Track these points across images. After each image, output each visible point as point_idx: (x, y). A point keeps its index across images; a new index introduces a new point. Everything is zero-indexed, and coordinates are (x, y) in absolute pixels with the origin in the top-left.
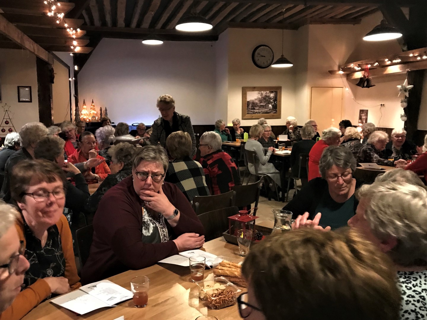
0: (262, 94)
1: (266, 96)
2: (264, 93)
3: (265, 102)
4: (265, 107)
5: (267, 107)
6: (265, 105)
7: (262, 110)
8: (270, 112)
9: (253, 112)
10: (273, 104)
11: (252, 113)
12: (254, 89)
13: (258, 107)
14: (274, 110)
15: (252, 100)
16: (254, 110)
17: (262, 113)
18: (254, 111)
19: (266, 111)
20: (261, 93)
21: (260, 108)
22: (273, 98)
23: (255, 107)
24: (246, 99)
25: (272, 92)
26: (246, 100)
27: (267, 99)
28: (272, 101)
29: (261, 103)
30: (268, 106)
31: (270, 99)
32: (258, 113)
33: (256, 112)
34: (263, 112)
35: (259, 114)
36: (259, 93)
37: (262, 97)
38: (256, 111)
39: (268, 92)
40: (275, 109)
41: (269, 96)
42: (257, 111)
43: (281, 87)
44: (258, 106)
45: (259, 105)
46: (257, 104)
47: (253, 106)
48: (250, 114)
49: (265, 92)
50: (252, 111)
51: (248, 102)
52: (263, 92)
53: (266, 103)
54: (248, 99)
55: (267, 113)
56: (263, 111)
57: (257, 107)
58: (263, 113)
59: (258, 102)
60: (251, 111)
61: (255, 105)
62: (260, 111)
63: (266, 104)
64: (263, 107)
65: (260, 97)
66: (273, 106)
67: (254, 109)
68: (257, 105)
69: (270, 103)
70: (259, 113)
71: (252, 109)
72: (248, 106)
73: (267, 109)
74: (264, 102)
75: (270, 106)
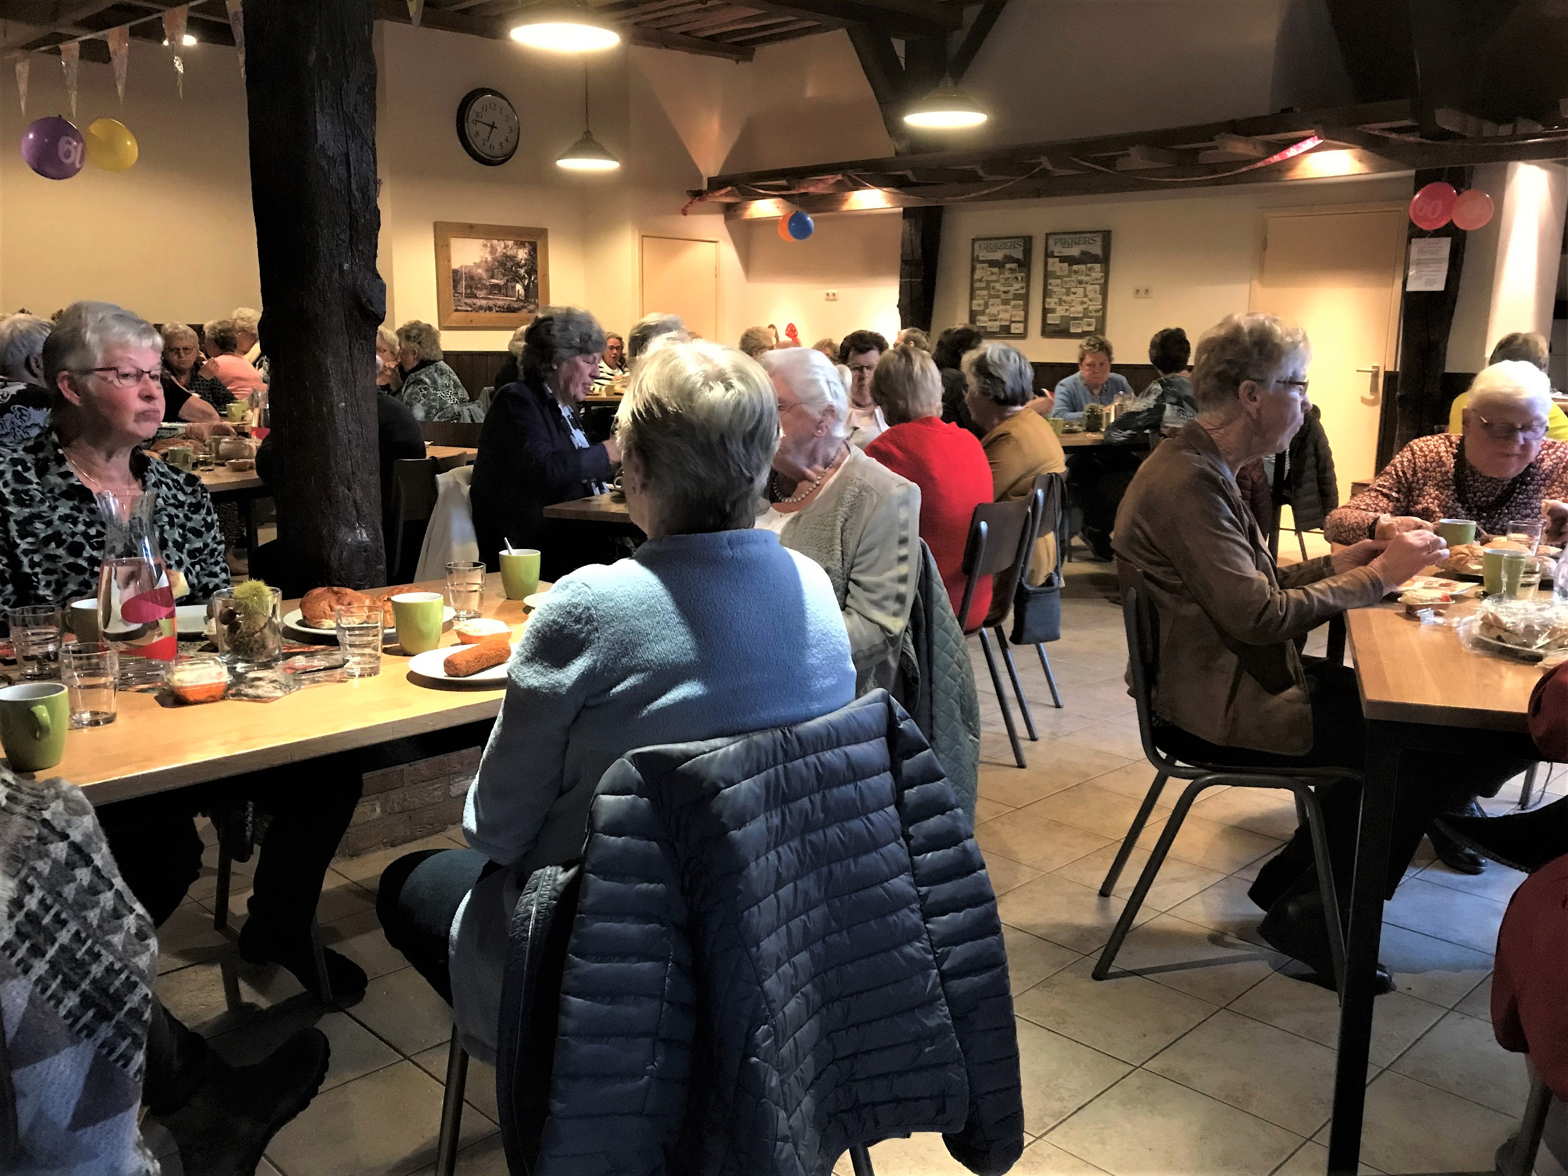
0: (493, 250)
1: (506, 256)
2: (500, 246)
3: (504, 275)
4: (503, 291)
5: (510, 293)
6: (505, 284)
7: (498, 300)
9: (471, 306)
10: (526, 282)
11: (470, 309)
12: (470, 231)
13: (485, 291)
15: (466, 267)
16: (475, 301)
17: (498, 312)
18: (474, 304)
20: (492, 246)
21: (489, 294)
22: (525, 265)
23: (476, 288)
24: (449, 261)
25: (521, 245)
26: (449, 266)
27: (509, 265)
28: (522, 271)
29: (492, 277)
30: (514, 287)
31: (518, 265)
32: (485, 311)
33: (481, 308)
34: (500, 307)
35: (488, 313)
36: (485, 246)
37: (494, 260)
38: (479, 302)
39: (510, 243)
41: (513, 258)
42: (484, 302)
43: (546, 230)
44: (486, 287)
45: (488, 283)
46: (481, 279)
47: (471, 288)
48: (463, 311)
49: (502, 244)
50: (469, 301)
51: (455, 272)
52: (495, 242)
53: (505, 278)
54: (455, 265)
55: (510, 310)
56: (500, 303)
57: (481, 290)
59: (484, 275)
60: (466, 303)
61: (476, 284)
62: (491, 303)
63: (507, 281)
64: (500, 291)
65: (489, 259)
66: (526, 288)
67: (475, 297)
68: (483, 285)
69: (518, 278)
70: (490, 309)
71: (468, 296)
72: (457, 286)
74: (500, 276)
75: (519, 287)
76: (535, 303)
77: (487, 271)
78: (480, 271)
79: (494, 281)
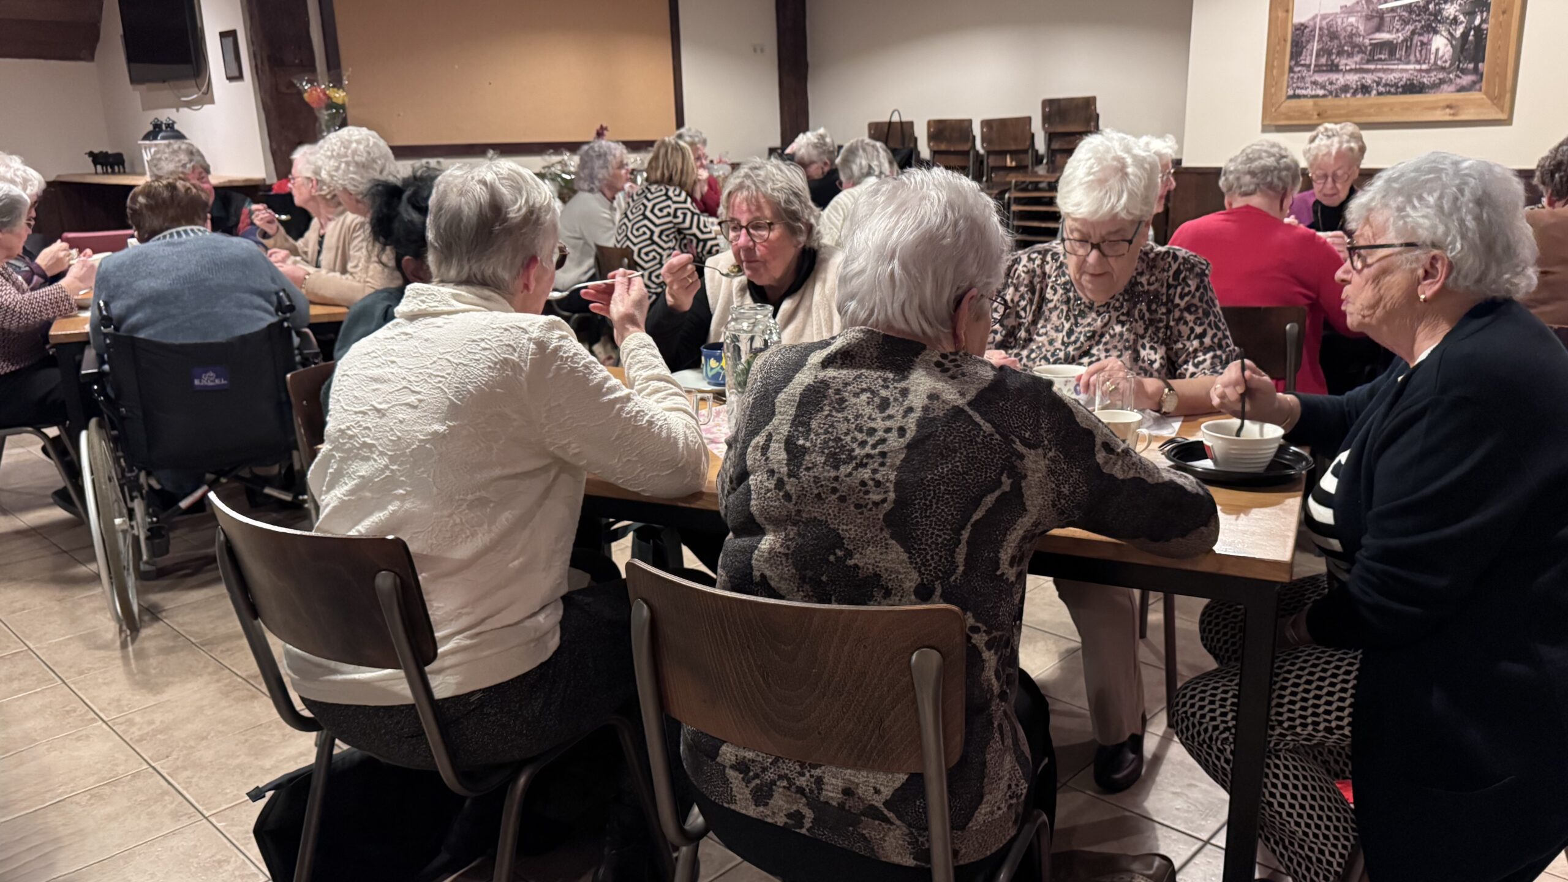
4: (1400, 53)
5: (1416, 54)
6: (1409, 41)
7: (1384, 71)
8: (1436, 86)
9: (1323, 87)
10: (1459, 31)
11: (1321, 92)
13: (1357, 58)
14: (1464, 71)
15: (1324, 17)
16: (1334, 76)
17: (1380, 94)
18: (1331, 83)
19: (1405, 76)
21: (1368, 62)
23: (1339, 54)
24: (1293, 10)
26: (1292, 19)
28: (1451, 10)
29: (1379, 29)
30: (1426, 44)
32: (1354, 94)
33: (1345, 89)
34: (1386, 85)
35: (1359, 96)
38: (1341, 79)
40: (1471, 66)
42: (1353, 79)
44: (1361, 49)
45: (1367, 42)
46: (1352, 35)
47: (1330, 53)
48: (1305, 96)
50: (1321, 78)
51: (1301, 28)
53: (1410, 27)
54: (1301, 14)
55: (1412, 88)
56: (1391, 77)
57: (1350, 55)
58: (1389, 93)
59: (1361, 28)
60: (1315, 83)
61: (1341, 46)
62: (1369, 79)
63: (1413, 33)
64: (1392, 53)
66: (1457, 42)
67: (1334, 68)
68: (1354, 46)
69: (1439, 25)
70: (1365, 89)
71: (1319, 69)
72: (1300, 54)
73: (1418, 62)
74: (1397, 24)
76: (1476, 70)
77: (1369, 18)
78: (1352, 20)
79: (1384, 36)
